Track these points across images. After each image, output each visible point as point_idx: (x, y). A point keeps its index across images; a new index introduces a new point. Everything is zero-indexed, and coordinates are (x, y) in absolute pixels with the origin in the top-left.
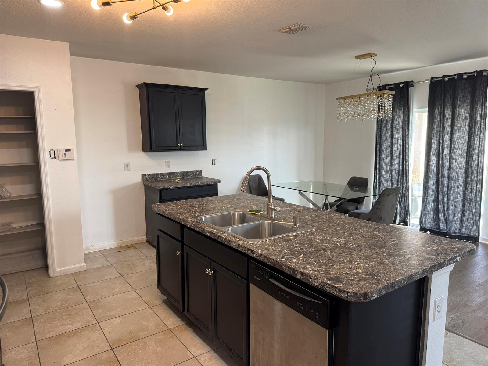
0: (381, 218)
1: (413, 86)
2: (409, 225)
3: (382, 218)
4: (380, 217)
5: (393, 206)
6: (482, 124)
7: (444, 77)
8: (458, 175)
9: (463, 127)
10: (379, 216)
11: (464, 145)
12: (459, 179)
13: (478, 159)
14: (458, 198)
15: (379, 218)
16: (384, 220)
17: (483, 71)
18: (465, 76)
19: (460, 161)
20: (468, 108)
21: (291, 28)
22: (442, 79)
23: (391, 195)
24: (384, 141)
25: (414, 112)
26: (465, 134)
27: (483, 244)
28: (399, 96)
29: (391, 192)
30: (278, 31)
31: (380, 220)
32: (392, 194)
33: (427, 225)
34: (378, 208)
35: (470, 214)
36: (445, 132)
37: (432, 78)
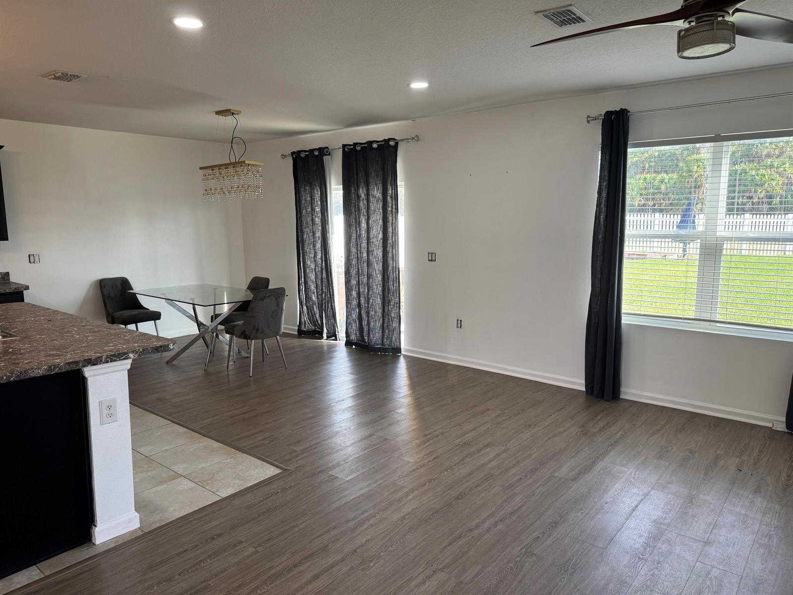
0: (258, 330)
1: (329, 154)
2: (338, 339)
3: (260, 329)
4: (256, 328)
5: (273, 313)
6: (394, 207)
7: (355, 144)
8: (375, 271)
9: (377, 211)
10: (255, 326)
11: (379, 233)
12: (377, 277)
13: (393, 251)
14: (377, 301)
15: (256, 330)
16: (262, 332)
17: (390, 139)
18: (375, 146)
19: (377, 254)
20: (380, 186)
21: (56, 75)
22: (352, 147)
23: (267, 298)
24: (305, 228)
25: (332, 190)
26: (380, 219)
27: (405, 356)
28: (315, 168)
29: (268, 295)
30: (42, 76)
31: (257, 333)
32: (269, 297)
33: (353, 337)
34: (252, 316)
35: (389, 319)
36: (362, 217)
37: (344, 146)
